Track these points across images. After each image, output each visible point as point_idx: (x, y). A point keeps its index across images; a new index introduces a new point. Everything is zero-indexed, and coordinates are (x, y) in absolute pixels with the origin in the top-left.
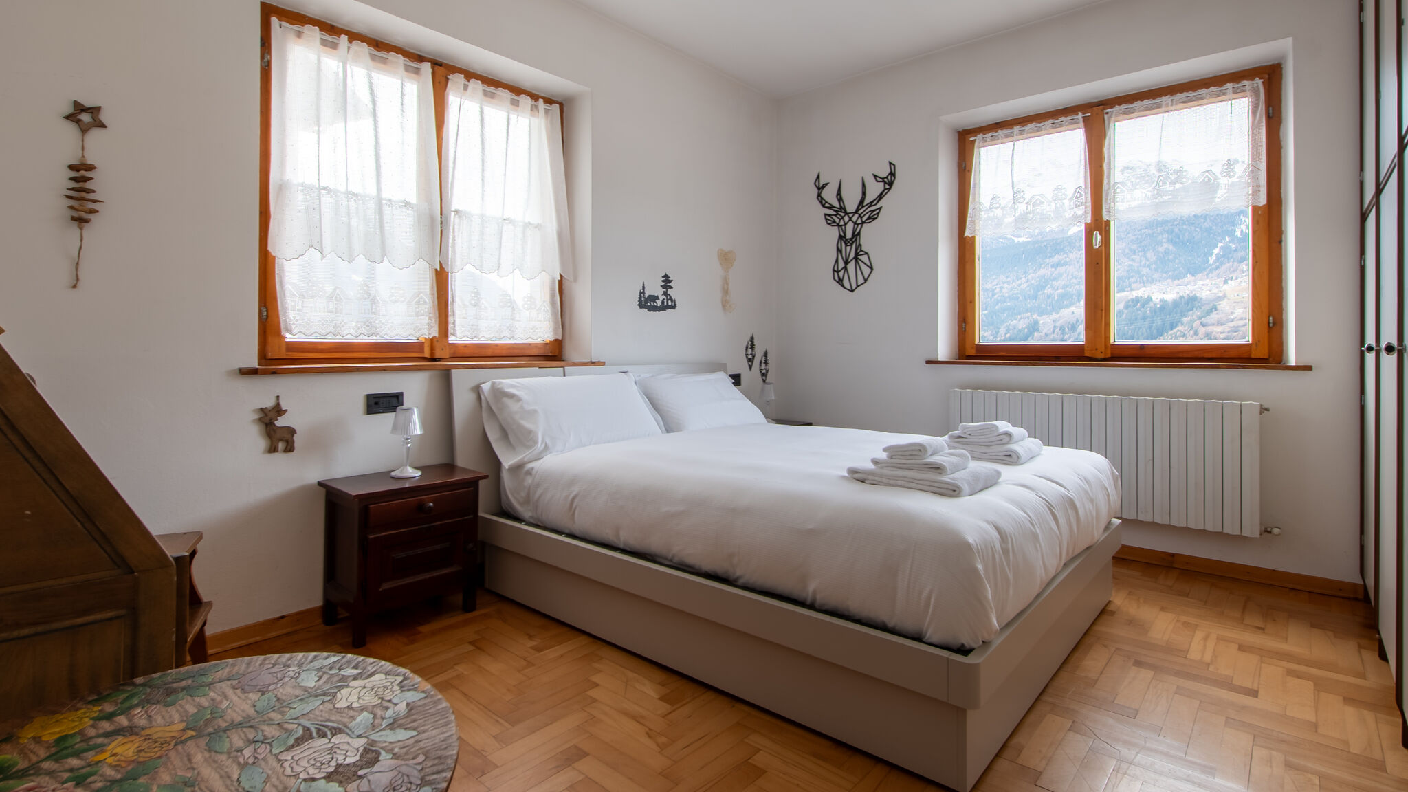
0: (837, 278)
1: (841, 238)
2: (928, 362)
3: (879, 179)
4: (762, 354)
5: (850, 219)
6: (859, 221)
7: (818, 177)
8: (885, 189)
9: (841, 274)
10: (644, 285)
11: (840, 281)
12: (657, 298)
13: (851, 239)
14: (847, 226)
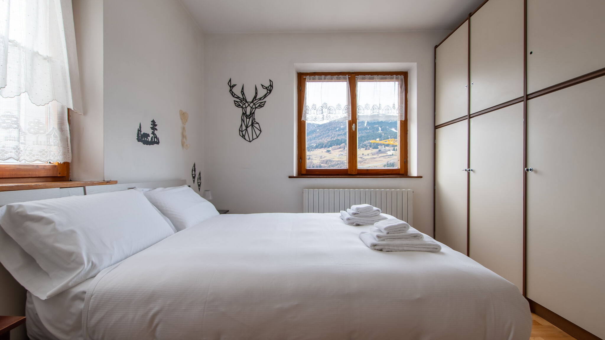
0: (241, 134)
1: (243, 114)
2: (290, 177)
3: (264, 87)
4: (199, 174)
5: (249, 105)
6: (254, 107)
7: (230, 80)
8: (267, 93)
9: (244, 133)
10: (140, 125)
11: (243, 136)
12: (148, 135)
13: (249, 115)
14: (247, 108)
